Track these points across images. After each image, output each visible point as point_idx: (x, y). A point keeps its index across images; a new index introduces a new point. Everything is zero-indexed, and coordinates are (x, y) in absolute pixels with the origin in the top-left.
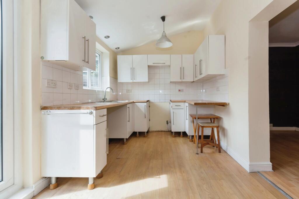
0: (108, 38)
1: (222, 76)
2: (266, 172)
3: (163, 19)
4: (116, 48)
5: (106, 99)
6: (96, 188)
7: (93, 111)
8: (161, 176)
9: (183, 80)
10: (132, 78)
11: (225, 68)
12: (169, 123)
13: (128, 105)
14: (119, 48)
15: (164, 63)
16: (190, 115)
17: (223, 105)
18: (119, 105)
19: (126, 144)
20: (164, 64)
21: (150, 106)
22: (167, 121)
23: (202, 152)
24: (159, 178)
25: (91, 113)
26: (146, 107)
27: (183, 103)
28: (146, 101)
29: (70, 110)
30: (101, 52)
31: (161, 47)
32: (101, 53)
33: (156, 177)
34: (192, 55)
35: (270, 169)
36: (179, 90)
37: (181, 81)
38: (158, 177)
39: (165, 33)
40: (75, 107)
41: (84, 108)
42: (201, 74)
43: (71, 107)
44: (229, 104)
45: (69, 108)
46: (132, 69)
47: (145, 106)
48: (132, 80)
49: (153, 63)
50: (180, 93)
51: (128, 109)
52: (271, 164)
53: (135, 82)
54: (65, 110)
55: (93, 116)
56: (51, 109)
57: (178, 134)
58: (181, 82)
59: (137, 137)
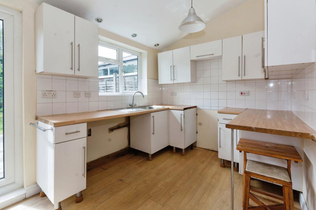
0: (135, 36)
4: (155, 45)
5: (135, 104)
7: (53, 127)
9: (244, 78)
10: (172, 79)
13: (151, 113)
14: (158, 45)
15: (213, 54)
18: (135, 114)
19: (152, 160)
20: (212, 56)
21: (198, 114)
26: (183, 116)
28: (183, 108)
30: (138, 52)
32: (139, 54)
36: (242, 93)
37: (241, 79)
39: (194, 9)
41: (50, 123)
45: (44, 121)
46: (172, 68)
47: (181, 114)
48: (172, 81)
49: (197, 57)
50: (243, 97)
51: (152, 118)
53: (176, 84)
55: (53, 133)
56: (38, 120)
58: (239, 81)
59: (173, 153)
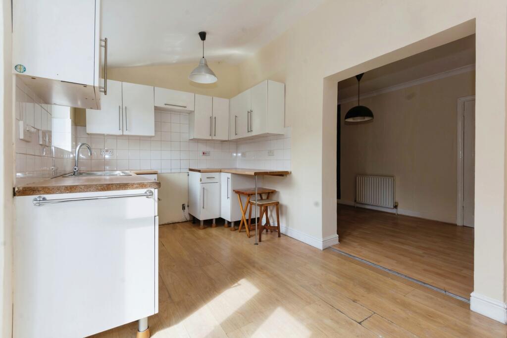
1: (278, 137)
2: (334, 246)
3: (203, 36)
6: (153, 335)
7: (153, 190)
8: (239, 282)
9: (214, 138)
10: (121, 127)
11: (285, 127)
12: (186, 208)
16: (234, 191)
17: (282, 174)
20: (184, 108)
22: (183, 205)
23: (260, 241)
24: (239, 285)
25: (149, 195)
27: (218, 173)
29: (100, 191)
31: (196, 82)
33: (234, 285)
34: (227, 100)
35: (337, 242)
36: (204, 153)
37: (211, 138)
38: (236, 284)
39: (206, 60)
40: (112, 184)
41: (135, 186)
42: (250, 131)
43: (105, 186)
44: (291, 173)
45: (99, 188)
48: (121, 131)
49: (165, 104)
50: (204, 157)
52: (338, 236)
54: (87, 191)
55: (153, 201)
56: (48, 193)
57: (208, 223)
